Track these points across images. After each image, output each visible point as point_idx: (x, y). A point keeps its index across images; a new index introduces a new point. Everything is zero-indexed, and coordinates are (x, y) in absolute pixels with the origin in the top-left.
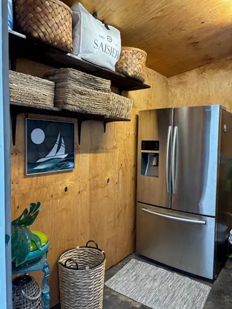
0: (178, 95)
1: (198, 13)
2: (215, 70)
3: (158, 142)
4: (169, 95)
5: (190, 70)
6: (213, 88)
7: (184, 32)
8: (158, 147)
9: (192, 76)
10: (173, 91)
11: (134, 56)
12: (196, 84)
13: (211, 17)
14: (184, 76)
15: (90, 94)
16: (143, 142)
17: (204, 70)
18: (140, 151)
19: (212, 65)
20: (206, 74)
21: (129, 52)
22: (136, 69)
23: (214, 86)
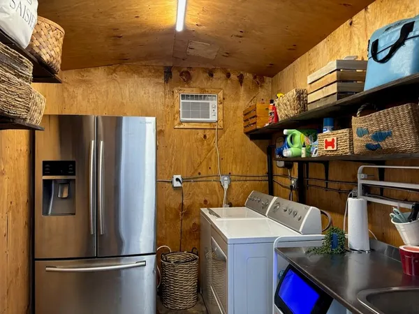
0: (80, 98)
1: (138, 5)
2: (129, 74)
3: (73, 163)
4: (66, 95)
5: (96, 66)
6: (127, 95)
7: (112, 20)
8: (74, 170)
9: (98, 75)
10: (71, 90)
11: (51, 32)
12: (104, 86)
13: (148, 14)
14: (88, 74)
15: (9, 83)
16: (45, 163)
17: (115, 71)
18: (40, 178)
19: (125, 67)
20: (118, 76)
21: (43, 25)
22: (53, 53)
23: (127, 92)
